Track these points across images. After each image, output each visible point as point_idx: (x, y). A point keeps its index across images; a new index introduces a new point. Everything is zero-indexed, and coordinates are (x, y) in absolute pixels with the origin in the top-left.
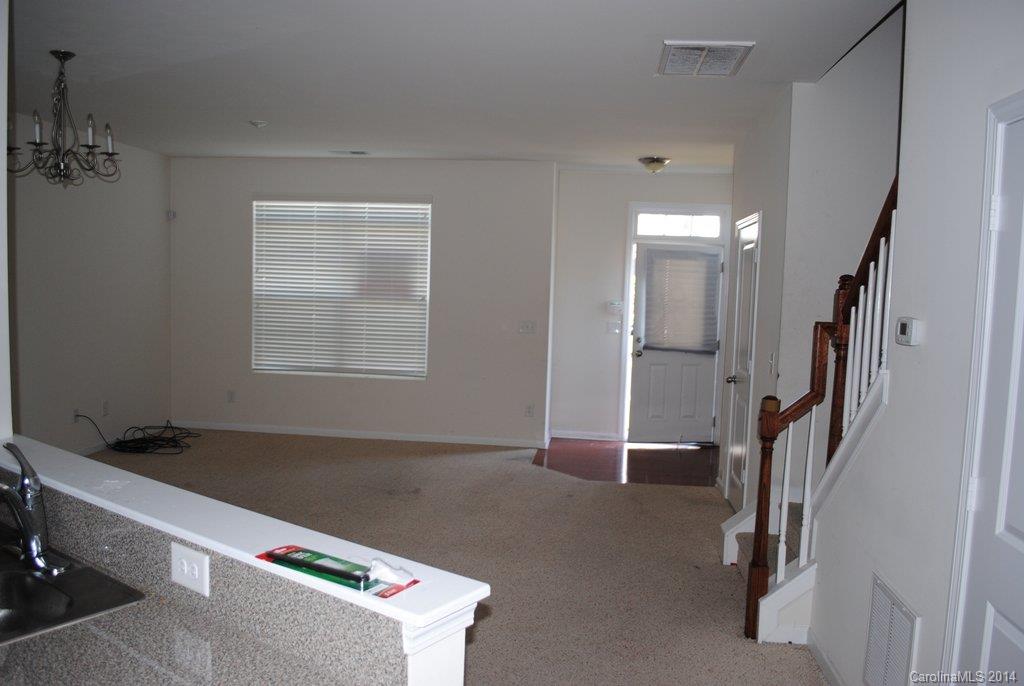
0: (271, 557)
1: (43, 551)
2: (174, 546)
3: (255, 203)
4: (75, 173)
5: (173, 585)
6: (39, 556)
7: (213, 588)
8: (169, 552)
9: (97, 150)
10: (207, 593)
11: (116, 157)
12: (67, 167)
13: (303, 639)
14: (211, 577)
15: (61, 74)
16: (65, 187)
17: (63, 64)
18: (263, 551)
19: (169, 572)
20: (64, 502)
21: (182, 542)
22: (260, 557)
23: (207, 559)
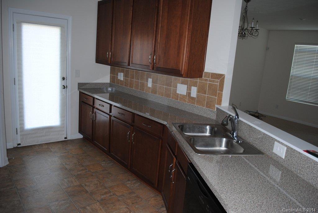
0: (308, 152)
1: (237, 136)
2: (276, 142)
3: (296, 45)
4: (247, 35)
5: (273, 153)
6: (235, 137)
7: (286, 157)
8: (274, 144)
9: (254, 29)
10: (284, 157)
11: (258, 31)
12: (245, 33)
13: (314, 178)
14: (286, 153)
15: (247, 6)
16: (242, 39)
17: (247, 4)
18: (306, 150)
19: (272, 149)
20: (244, 125)
21: (279, 142)
22: (305, 151)
23: (286, 148)
